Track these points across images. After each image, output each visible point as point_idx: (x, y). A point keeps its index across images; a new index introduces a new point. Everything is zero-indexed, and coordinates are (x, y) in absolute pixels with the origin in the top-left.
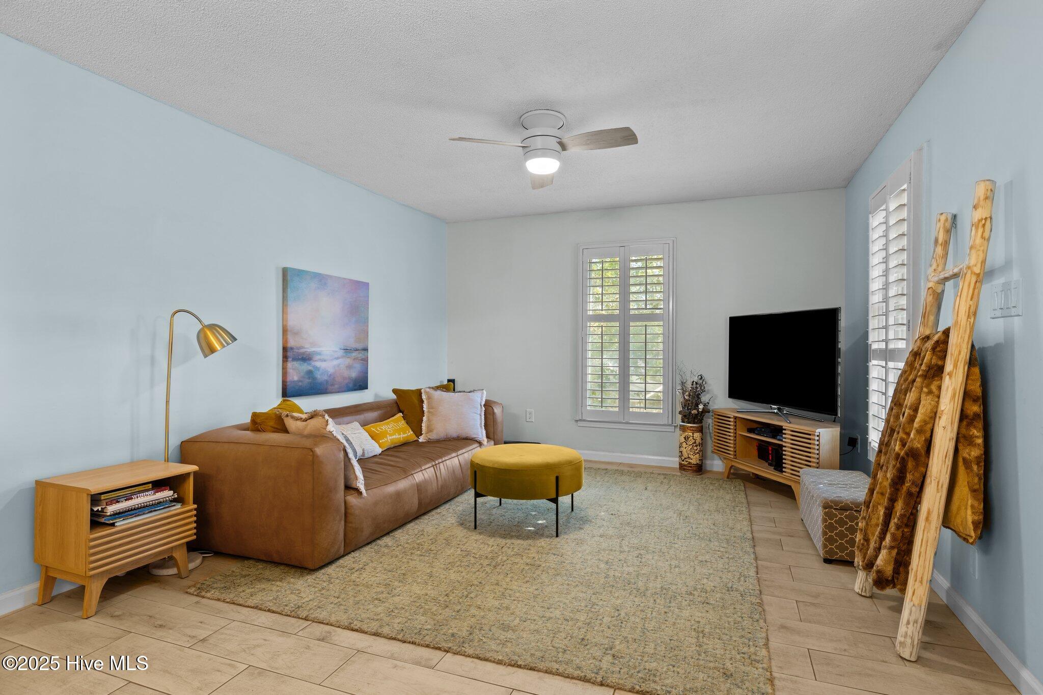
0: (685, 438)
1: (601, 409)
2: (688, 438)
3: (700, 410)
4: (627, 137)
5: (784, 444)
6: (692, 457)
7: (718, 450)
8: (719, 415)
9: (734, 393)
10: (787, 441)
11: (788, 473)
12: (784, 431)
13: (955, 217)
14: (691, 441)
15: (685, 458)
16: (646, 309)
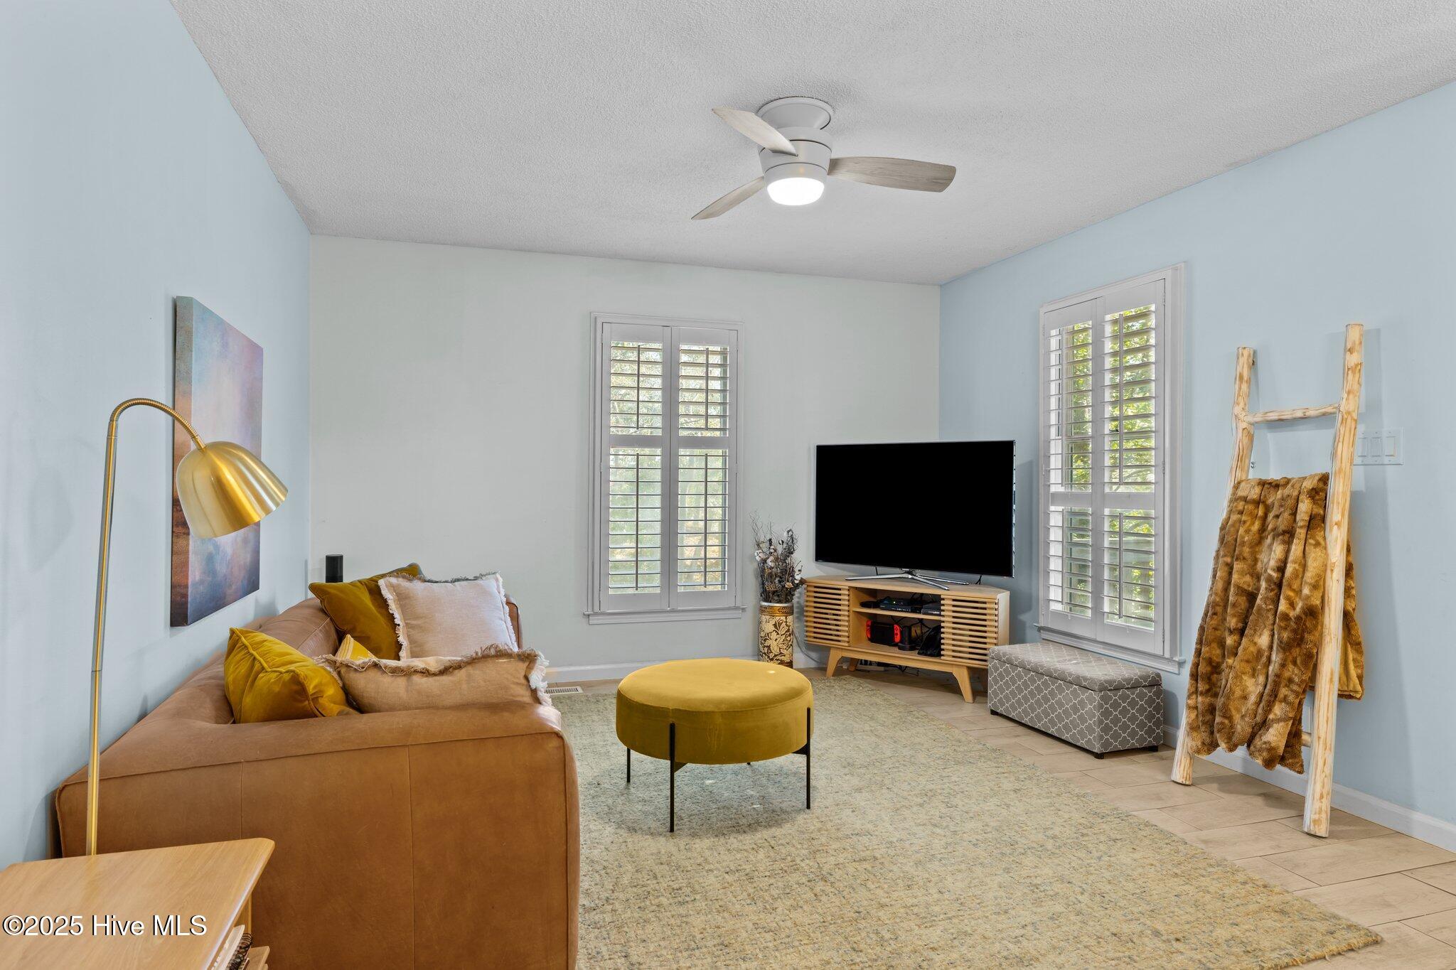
0: (775, 625)
1: (636, 592)
2: (780, 624)
3: (796, 582)
4: (940, 178)
5: (942, 619)
6: (784, 652)
7: (815, 638)
8: (816, 587)
9: (823, 553)
10: (947, 617)
11: (949, 656)
12: (942, 602)
13: (1255, 352)
14: (783, 630)
15: (775, 656)
16: (707, 429)
